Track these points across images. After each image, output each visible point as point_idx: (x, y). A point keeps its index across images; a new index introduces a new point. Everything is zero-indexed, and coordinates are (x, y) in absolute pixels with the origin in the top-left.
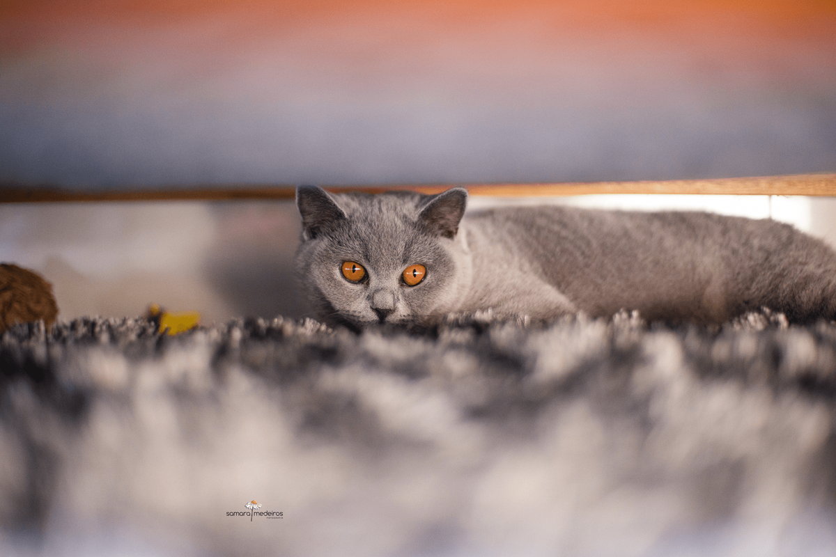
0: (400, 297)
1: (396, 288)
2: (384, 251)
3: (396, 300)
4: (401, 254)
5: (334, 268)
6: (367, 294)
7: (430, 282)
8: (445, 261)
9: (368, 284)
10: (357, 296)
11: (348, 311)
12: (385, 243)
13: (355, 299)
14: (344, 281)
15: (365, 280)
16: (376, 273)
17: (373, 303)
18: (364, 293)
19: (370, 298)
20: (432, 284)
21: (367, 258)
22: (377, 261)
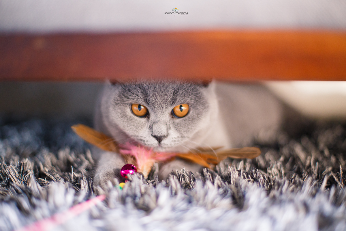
0: (171, 126)
1: (168, 120)
2: (158, 97)
3: (168, 129)
4: (171, 98)
5: (126, 108)
6: (149, 125)
7: (192, 115)
8: (203, 102)
9: (149, 118)
10: (142, 126)
11: (137, 136)
12: (159, 91)
13: (142, 128)
14: (133, 116)
15: (147, 115)
16: (153, 111)
17: (152, 131)
18: (147, 124)
19: (151, 128)
20: (195, 117)
21: (147, 101)
22: (153, 104)
